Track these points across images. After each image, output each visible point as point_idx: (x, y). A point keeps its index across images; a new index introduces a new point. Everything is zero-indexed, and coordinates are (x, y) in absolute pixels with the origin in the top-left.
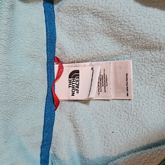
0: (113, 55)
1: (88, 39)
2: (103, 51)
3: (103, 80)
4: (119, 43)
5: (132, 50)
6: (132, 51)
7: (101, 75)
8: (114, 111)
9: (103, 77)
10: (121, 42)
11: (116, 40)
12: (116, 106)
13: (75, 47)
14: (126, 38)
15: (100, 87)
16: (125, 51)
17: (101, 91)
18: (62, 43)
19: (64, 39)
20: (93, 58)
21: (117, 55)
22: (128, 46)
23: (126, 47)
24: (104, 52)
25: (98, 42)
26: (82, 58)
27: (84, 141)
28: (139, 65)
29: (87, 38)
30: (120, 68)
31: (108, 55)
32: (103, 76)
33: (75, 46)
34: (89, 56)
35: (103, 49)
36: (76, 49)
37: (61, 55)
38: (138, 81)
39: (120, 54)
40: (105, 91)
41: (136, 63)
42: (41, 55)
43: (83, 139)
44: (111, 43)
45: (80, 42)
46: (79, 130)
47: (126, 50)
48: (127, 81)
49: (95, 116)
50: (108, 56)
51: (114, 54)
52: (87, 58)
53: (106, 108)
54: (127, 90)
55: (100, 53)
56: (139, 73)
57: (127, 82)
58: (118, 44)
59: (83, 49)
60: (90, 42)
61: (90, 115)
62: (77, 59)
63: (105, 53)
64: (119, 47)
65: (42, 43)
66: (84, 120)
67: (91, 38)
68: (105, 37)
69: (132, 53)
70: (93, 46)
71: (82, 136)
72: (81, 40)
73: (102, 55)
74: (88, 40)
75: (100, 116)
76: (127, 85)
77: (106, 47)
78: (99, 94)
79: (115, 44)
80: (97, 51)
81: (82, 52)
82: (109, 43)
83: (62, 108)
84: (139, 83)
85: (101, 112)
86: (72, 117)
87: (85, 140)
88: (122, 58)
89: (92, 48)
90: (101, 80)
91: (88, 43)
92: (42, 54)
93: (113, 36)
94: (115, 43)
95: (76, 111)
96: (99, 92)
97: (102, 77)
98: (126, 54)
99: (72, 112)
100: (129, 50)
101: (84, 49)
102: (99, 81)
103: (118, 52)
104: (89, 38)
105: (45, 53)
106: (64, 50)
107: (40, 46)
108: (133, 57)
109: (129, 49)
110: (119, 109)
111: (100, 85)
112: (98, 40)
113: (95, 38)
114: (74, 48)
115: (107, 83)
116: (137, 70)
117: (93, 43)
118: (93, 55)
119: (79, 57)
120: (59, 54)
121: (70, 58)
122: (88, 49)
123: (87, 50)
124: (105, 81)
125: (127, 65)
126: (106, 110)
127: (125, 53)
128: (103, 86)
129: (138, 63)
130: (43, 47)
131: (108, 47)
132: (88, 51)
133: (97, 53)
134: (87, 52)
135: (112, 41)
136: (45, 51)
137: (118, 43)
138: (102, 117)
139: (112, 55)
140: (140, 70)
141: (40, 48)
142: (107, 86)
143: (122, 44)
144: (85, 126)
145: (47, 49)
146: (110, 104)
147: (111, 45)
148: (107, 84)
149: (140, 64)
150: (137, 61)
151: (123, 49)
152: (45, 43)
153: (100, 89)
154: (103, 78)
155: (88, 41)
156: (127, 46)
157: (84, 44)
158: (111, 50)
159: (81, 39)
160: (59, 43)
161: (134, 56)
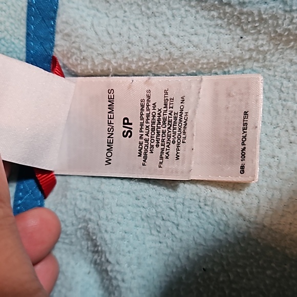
0: (214, 60)
1: (148, 12)
2: (186, 50)
3: (177, 127)
4: (233, 29)
5: (270, 46)
6: (268, 50)
7: (173, 114)
8: (209, 213)
9: (178, 119)
10: (238, 25)
11: (226, 20)
12: (216, 200)
13: (109, 33)
14: (256, 12)
15: (166, 145)
16: (250, 50)
17: (167, 158)
18: (71, 21)
19: (78, 9)
20: (157, 66)
21: (224, 61)
22: (260, 37)
23: (253, 40)
24: (189, 53)
25: (173, 23)
26: (127, 64)
27: (123, 290)
28: (288, 88)
29: (143, 9)
30: (229, 95)
31: (199, 60)
32: (179, 114)
33: (110, 30)
34: (147, 60)
35: (187, 43)
36: (111, 38)
37: (69, 56)
38: (283, 133)
39: (234, 58)
40: (177, 158)
41: (278, 83)
42: (11, 49)
43: (121, 284)
44: (210, 26)
45: (125, 19)
46: (110, 259)
47: (252, 47)
48: (245, 132)
49: (155, 223)
50: (199, 64)
51: (219, 58)
52: (140, 64)
53: (186, 203)
54: (243, 156)
55: (177, 53)
56: (285, 111)
57: (244, 135)
58: (229, 32)
59: (130, 40)
60: (152, 20)
61: (143, 220)
62: (115, 65)
63: (191, 56)
64: (233, 38)
65: (14, 16)
66: (124, 234)
67: (155, 10)
68: (193, 11)
69: (268, 57)
70: (160, 34)
71: (119, 277)
72: (128, 14)
73: (182, 60)
74: (147, 14)
75: (169, 224)
76: (243, 142)
77: (195, 39)
78: (161, 163)
79: (222, 31)
80: (168, 46)
81: (129, 48)
82: (204, 26)
83: (68, 197)
84: (283, 139)
85: (172, 213)
86: (94, 222)
87: (127, 288)
88: (238, 70)
89: (155, 38)
90: (172, 128)
91: (147, 24)
92: (13, 46)
93: (218, 9)
94: (221, 26)
95: (106, 207)
96: (161, 158)
97: (175, 118)
98: (250, 59)
99: (95, 210)
100: (261, 49)
101: (134, 39)
102: (166, 128)
103: (229, 53)
104: (149, 8)
105: (22, 43)
106: (77, 40)
107: (8, 24)
108: (271, 66)
109: (262, 45)
110: (224, 208)
111: (166, 141)
112: (173, 16)
113: (166, 11)
114: (105, 34)
115: (184, 133)
116: (280, 102)
117: (160, 23)
118: (157, 59)
119: (120, 62)
120: (63, 50)
121: (97, 63)
122: (145, 40)
123: (142, 42)
124: (180, 129)
125: (248, 88)
126: (187, 210)
127: (247, 57)
128: (174, 142)
129: (285, 82)
130: (16, 28)
131: (201, 38)
132: (145, 44)
133: (170, 53)
134: (141, 49)
135: (213, 23)
136: (21, 38)
137: (230, 29)
138: (175, 227)
139: (212, 60)
140: (290, 104)
141: (9, 28)
142: (183, 142)
143: (242, 30)
144: (127, 250)
145: (28, 34)
146: (197, 194)
147: (209, 32)
148: (185, 138)
149: (291, 85)
150: (281, 77)
151: (244, 46)
152: (24, 15)
153: (165, 152)
154: (178, 121)
155: (145, 19)
156: (255, 37)
157: (134, 25)
158: (209, 46)
159: (126, 9)
160: (64, 20)
161: (274, 64)
